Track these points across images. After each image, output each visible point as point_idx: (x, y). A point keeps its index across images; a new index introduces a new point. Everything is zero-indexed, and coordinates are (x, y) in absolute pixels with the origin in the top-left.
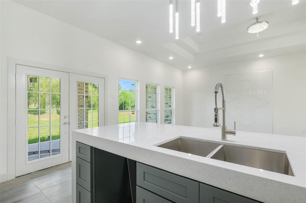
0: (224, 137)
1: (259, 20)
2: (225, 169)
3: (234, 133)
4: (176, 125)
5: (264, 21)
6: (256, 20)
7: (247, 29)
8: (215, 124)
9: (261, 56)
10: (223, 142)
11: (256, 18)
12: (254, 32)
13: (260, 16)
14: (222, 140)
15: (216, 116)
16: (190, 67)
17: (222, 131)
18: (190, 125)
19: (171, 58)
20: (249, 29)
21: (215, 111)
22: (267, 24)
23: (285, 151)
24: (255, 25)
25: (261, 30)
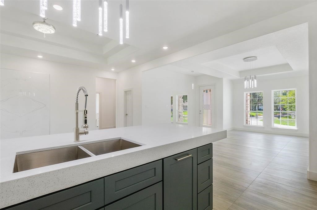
0: (77, 138)
1: (46, 21)
5: (52, 25)
7: (33, 24)
9: (40, 57)
10: (80, 143)
14: (75, 142)
17: (76, 133)
20: (35, 25)
22: (54, 30)
23: (120, 137)
24: (41, 25)
25: (48, 32)
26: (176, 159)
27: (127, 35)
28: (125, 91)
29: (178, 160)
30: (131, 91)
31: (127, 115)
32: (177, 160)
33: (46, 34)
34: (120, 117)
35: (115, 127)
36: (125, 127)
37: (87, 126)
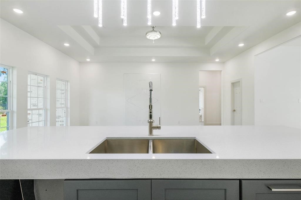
0: (151, 132)
1: (154, 29)
2: (175, 159)
3: (159, 128)
4: (70, 125)
5: (158, 31)
6: (152, 29)
7: (146, 34)
8: (150, 121)
9: (153, 60)
10: (151, 137)
11: (152, 27)
12: (151, 38)
13: (155, 26)
14: (149, 135)
15: (151, 112)
16: (88, 60)
17: (149, 127)
18: (87, 125)
19: (67, 45)
20: (147, 35)
21: (150, 108)
22: (160, 35)
23: (195, 138)
24: (152, 33)
25: (156, 38)
26: (268, 187)
27: (203, 15)
28: (232, 83)
29: (273, 190)
30: (239, 82)
31: (234, 111)
32: (271, 190)
33: (155, 40)
34: (226, 114)
35: (220, 125)
36: (232, 125)
37: (152, 121)
